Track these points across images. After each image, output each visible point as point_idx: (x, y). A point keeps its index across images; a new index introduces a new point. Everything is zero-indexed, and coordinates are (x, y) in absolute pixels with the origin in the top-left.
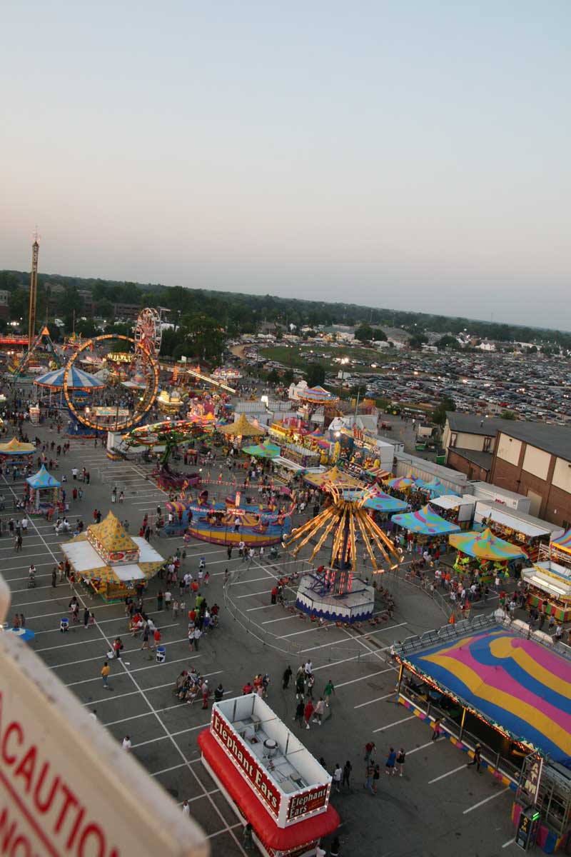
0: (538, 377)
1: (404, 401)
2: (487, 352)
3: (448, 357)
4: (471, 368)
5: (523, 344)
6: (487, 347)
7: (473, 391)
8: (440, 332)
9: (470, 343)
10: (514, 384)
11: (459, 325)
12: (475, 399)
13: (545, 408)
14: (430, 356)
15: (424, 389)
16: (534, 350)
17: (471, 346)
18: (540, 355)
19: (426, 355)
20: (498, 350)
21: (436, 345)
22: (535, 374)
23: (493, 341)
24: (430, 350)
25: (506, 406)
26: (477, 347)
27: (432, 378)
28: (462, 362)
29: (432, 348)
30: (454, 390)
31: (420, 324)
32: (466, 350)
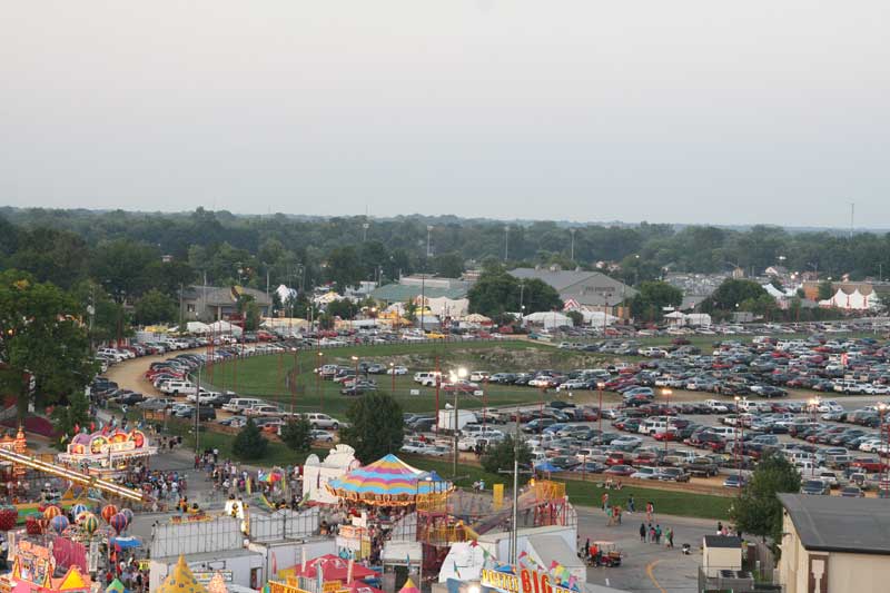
1: (644, 476)
2: (855, 314)
3: (745, 340)
4: (818, 365)
6: (854, 298)
7: (838, 431)
8: (709, 270)
9: (801, 293)
11: (764, 247)
12: (849, 454)
14: (691, 340)
15: (694, 436)
17: (805, 303)
19: (682, 342)
20: (889, 306)
21: (705, 307)
23: (869, 281)
24: (688, 325)
26: (824, 303)
27: (711, 402)
28: (787, 351)
29: (696, 318)
30: (782, 431)
31: (650, 255)
32: (792, 314)
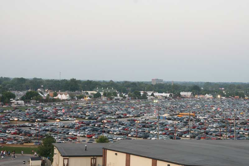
0: (108, 114)
1: (10, 143)
2: (64, 100)
3: (34, 108)
4: (55, 113)
5: (89, 92)
6: (63, 96)
7: (63, 130)
8: (22, 90)
9: (48, 95)
10: (92, 121)
11: (37, 83)
12: (66, 135)
13: (120, 134)
14: (18, 108)
15: (23, 133)
16: (98, 96)
17: (50, 97)
18: (104, 99)
19: (16, 108)
20: (72, 98)
21: (22, 99)
22: (106, 112)
23: (66, 92)
24: (18, 104)
25: (91, 137)
26: (55, 97)
27: (27, 124)
28: (46, 110)
29: (20, 102)
30: (48, 130)
31: (4, 85)
32: (47, 100)
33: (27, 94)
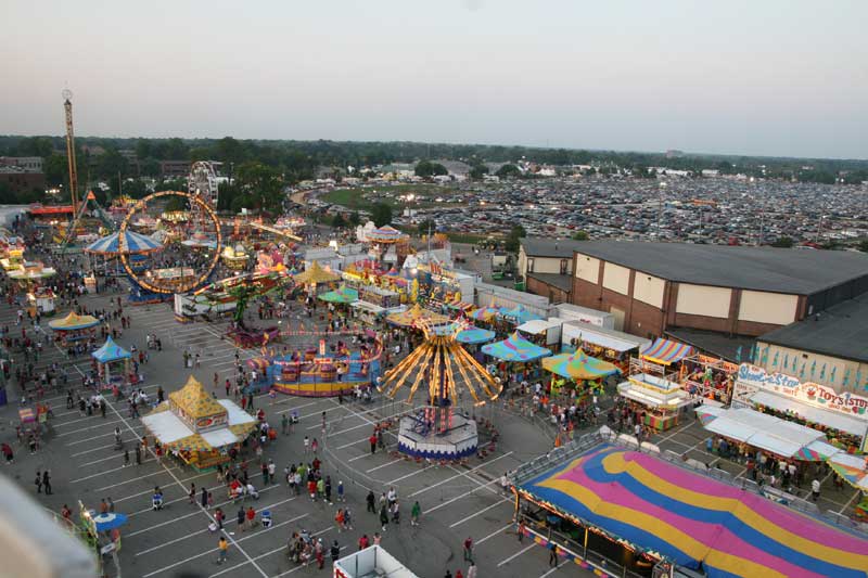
0: (601, 197)
1: (474, 232)
2: (548, 177)
3: (510, 185)
4: (534, 194)
5: (582, 167)
6: (547, 172)
7: (540, 217)
8: (499, 161)
9: (530, 170)
10: (579, 206)
11: (517, 153)
12: (543, 224)
13: (611, 226)
14: (492, 185)
15: (492, 219)
16: (592, 172)
17: (531, 173)
18: (599, 176)
19: (489, 186)
20: (559, 174)
21: (497, 174)
22: (596, 195)
23: (552, 166)
24: (491, 180)
25: (573, 228)
26: (537, 173)
27: (498, 207)
28: (524, 189)
29: (494, 178)
30: (522, 217)
31: (478, 155)
32: (527, 177)
33: (504, 168)
